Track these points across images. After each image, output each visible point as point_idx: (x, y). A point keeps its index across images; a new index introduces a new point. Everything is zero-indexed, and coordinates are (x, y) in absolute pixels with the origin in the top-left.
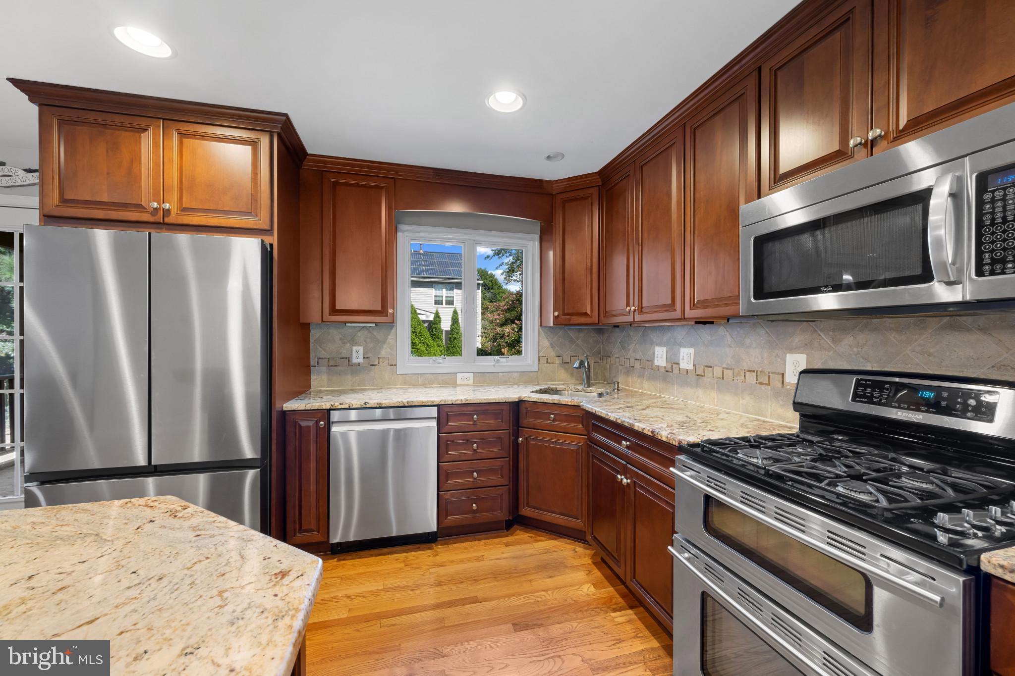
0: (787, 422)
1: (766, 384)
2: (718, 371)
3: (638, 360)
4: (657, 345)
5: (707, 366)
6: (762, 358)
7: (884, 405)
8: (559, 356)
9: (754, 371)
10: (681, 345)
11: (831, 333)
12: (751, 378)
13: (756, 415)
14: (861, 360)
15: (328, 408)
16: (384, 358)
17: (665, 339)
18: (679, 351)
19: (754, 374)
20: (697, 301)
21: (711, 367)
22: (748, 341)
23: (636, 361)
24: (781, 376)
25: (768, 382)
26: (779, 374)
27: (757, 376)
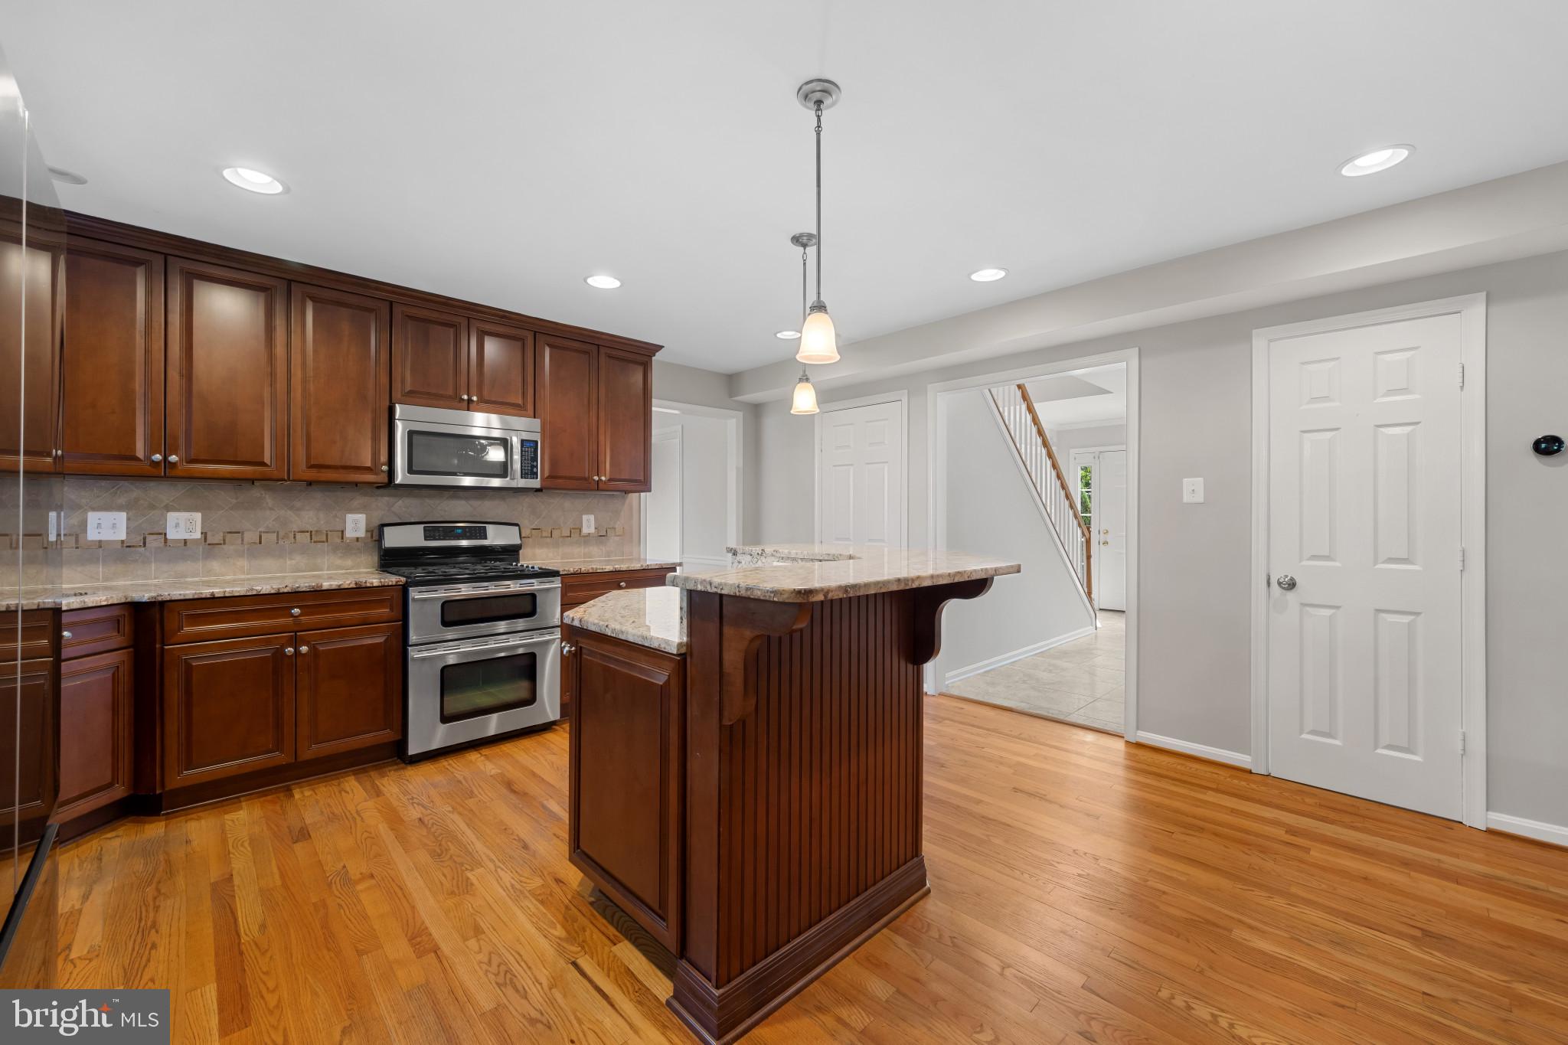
1: (323, 542)
2: (250, 536)
4: (95, 509)
5: (228, 533)
6: (317, 518)
9: (307, 532)
10: (169, 508)
12: (303, 538)
13: (308, 571)
18: (164, 518)
19: (308, 534)
21: (239, 533)
22: (297, 503)
24: (341, 533)
25: (325, 539)
26: (339, 531)
27: (311, 536)
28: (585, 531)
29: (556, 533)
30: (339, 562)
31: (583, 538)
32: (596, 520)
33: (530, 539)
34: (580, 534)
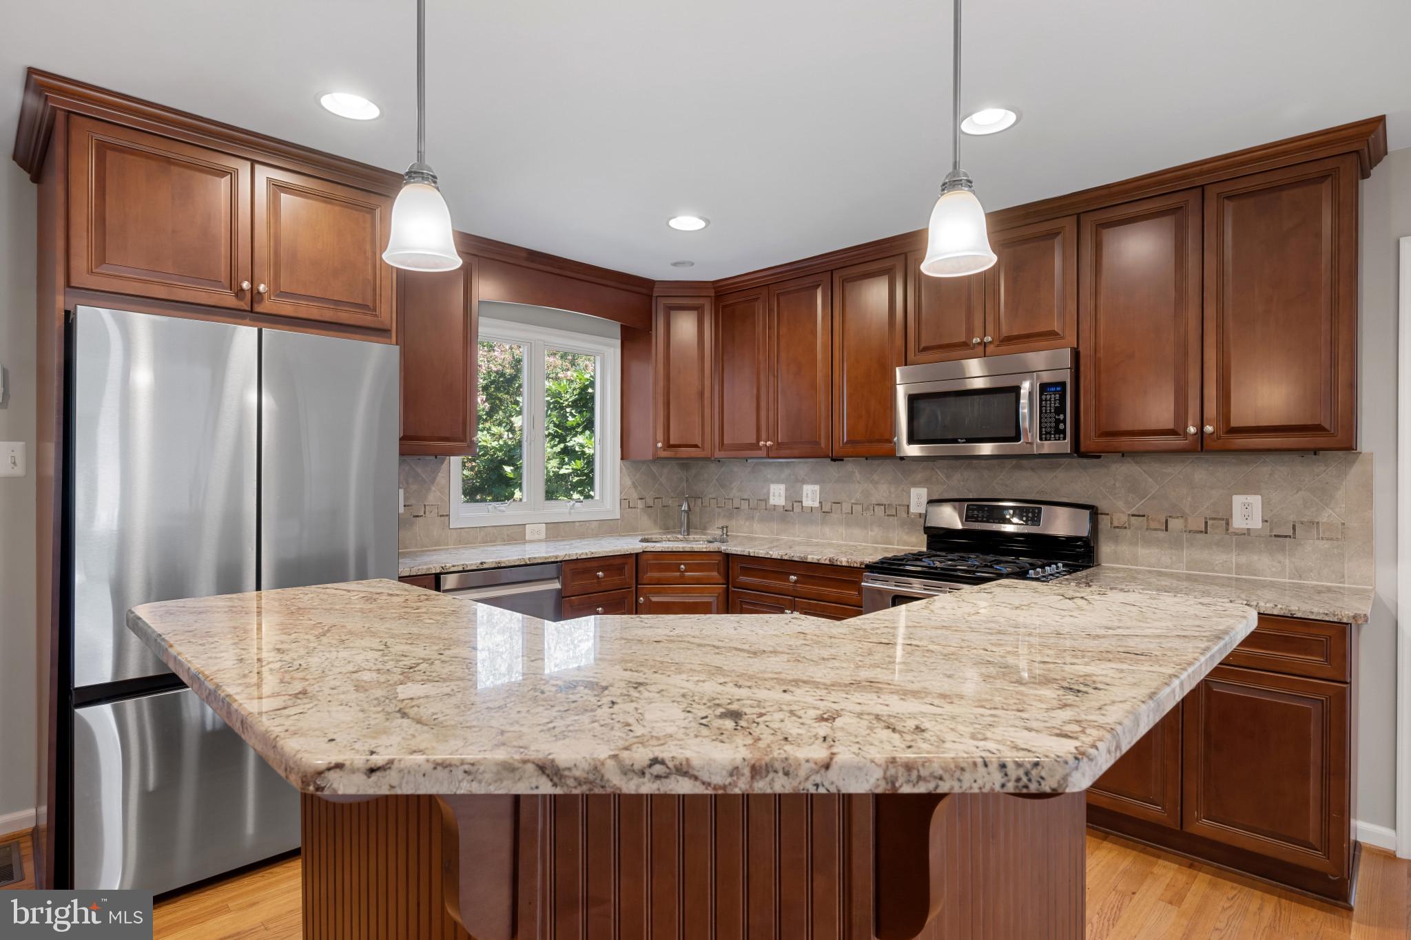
0: (912, 547)
1: (893, 516)
2: (846, 507)
3: (746, 500)
4: (773, 482)
5: (834, 503)
6: (890, 492)
7: (985, 522)
8: (642, 499)
9: (882, 505)
10: (804, 482)
11: (945, 470)
12: (880, 511)
13: (884, 544)
14: (966, 491)
15: (438, 572)
16: (432, 505)
17: (783, 476)
18: (802, 489)
19: (883, 507)
20: (847, 440)
21: (839, 503)
22: (876, 477)
23: (742, 501)
24: (906, 507)
25: (894, 513)
26: (904, 505)
27: (885, 509)
28: (1238, 523)
29: (1175, 524)
30: (905, 537)
31: (1234, 538)
32: (1266, 504)
33: (1128, 532)
34: (1227, 530)
